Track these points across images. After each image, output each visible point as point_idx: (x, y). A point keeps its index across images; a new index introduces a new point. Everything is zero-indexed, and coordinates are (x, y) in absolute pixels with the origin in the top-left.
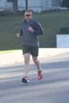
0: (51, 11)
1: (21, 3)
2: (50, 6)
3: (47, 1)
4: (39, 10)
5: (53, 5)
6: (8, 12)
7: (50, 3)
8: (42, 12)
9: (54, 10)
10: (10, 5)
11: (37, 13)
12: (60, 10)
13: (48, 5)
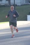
0: (25, 5)
3: (23, 1)
4: (20, 4)
5: (26, 2)
6: (6, 5)
7: (24, 1)
8: (21, 5)
9: (26, 5)
10: (7, 2)
11: (19, 6)
13: (23, 2)
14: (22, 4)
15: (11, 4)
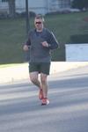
0: (58, 13)
1: (20, 3)
2: (57, 7)
5: (61, 6)
7: (57, 3)
9: (63, 13)
10: (5, 5)
12: (70, 12)
14: (49, 11)
15: (17, 11)
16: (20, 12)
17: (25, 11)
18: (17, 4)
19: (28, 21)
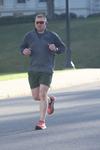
11: (82, 18)
14: (92, 13)
15: (56, 12)
16: (59, 13)
17: (64, 12)
18: (56, 4)
19: (68, 23)
